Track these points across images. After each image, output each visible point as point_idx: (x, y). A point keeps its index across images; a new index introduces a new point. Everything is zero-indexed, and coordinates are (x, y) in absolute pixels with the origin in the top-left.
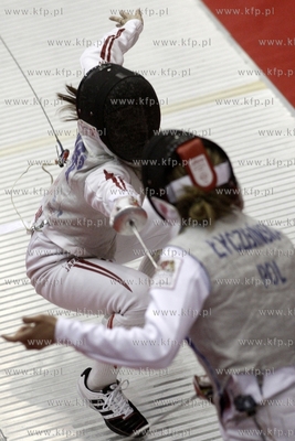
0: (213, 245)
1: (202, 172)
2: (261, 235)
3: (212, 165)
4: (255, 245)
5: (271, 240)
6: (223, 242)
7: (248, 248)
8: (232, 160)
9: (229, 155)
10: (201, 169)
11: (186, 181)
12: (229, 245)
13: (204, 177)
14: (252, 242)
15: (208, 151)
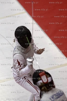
0: (50, 99)
1: (44, 79)
2: (60, 95)
3: (47, 77)
4: (59, 97)
5: (62, 95)
6: (52, 98)
7: (58, 98)
8: (52, 77)
9: (52, 76)
10: (44, 78)
11: (41, 81)
12: (54, 98)
13: (45, 80)
14: (58, 97)
15: (46, 74)
